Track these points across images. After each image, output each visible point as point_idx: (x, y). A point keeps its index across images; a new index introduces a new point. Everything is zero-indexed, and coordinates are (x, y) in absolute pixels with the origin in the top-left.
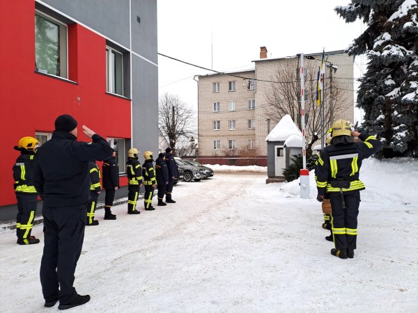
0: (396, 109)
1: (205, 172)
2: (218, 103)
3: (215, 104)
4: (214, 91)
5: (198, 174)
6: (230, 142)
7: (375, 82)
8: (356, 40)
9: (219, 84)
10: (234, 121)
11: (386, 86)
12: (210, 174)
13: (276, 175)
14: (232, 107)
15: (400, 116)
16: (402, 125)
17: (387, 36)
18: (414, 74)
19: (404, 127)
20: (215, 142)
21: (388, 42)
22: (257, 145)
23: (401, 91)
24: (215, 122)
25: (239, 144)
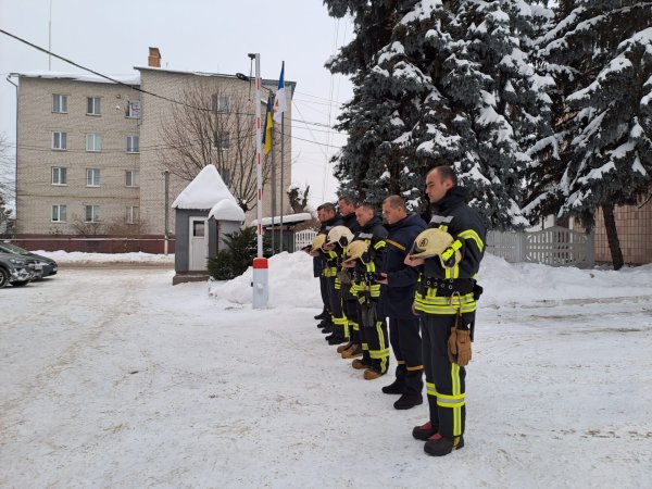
0: (407, 163)
1: (39, 266)
2: (64, 134)
3: (56, 135)
4: (55, 110)
5: (23, 271)
6: (89, 208)
7: (377, 119)
8: (343, 49)
9: (65, 99)
10: (97, 171)
11: (393, 128)
12: (51, 269)
13: (191, 268)
14: (94, 144)
15: (411, 174)
16: (414, 189)
17: (399, 47)
18: (432, 112)
19: (417, 192)
20: (55, 207)
21: (400, 58)
22: (143, 217)
23: (414, 136)
24: (56, 170)
25: (107, 214)
